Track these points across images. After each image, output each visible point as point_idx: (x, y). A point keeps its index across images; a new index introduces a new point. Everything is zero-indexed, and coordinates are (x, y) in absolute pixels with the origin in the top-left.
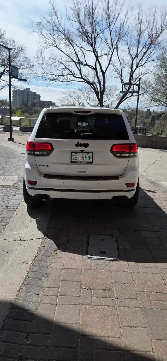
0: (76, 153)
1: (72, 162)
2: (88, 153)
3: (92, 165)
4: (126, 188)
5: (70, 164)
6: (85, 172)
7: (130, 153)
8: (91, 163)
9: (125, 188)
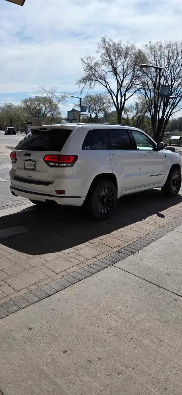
0: (27, 161)
1: (25, 168)
2: (33, 161)
3: (35, 171)
4: (57, 194)
5: (24, 170)
6: (31, 177)
7: (59, 164)
8: (34, 170)
9: (55, 194)
